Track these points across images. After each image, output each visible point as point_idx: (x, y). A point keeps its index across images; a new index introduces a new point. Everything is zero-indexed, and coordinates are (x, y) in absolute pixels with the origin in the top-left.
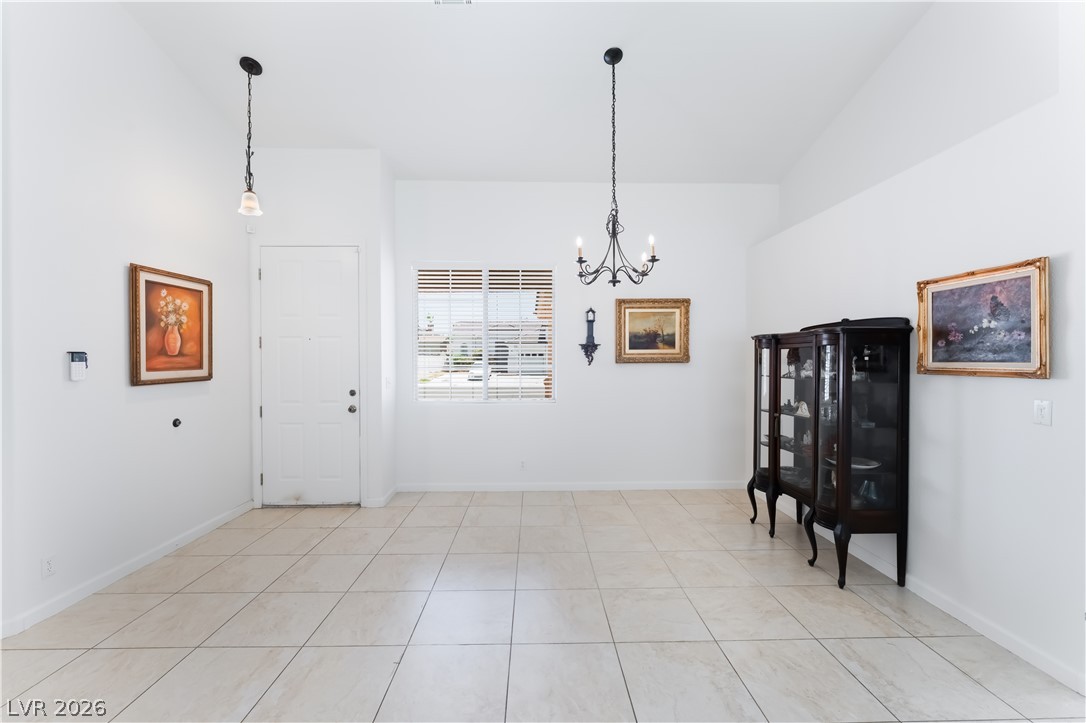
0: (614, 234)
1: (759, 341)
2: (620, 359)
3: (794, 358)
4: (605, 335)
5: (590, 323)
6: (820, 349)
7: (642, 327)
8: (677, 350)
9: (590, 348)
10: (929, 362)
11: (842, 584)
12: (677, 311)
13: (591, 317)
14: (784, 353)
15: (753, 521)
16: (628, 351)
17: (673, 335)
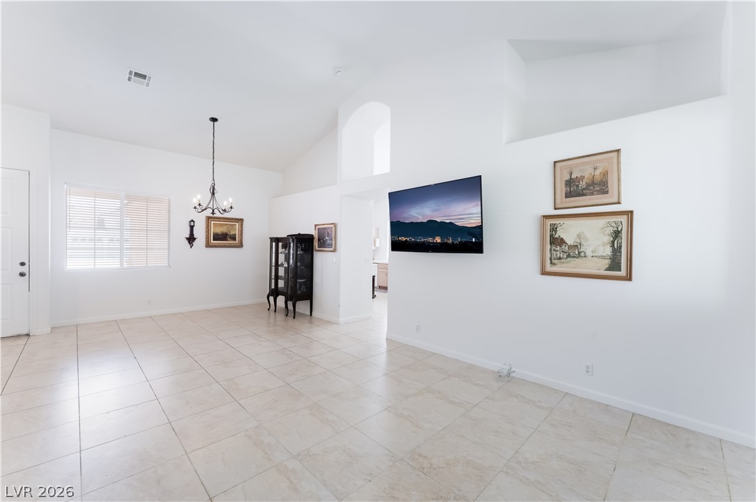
0: (213, 194)
1: (272, 239)
2: (208, 245)
3: (285, 247)
4: (200, 233)
5: (192, 228)
6: (290, 243)
7: (220, 230)
8: (237, 242)
9: (191, 239)
10: (317, 248)
11: (294, 318)
12: (237, 224)
13: (192, 225)
14: (280, 244)
15: (269, 309)
16: (212, 241)
17: (235, 235)
